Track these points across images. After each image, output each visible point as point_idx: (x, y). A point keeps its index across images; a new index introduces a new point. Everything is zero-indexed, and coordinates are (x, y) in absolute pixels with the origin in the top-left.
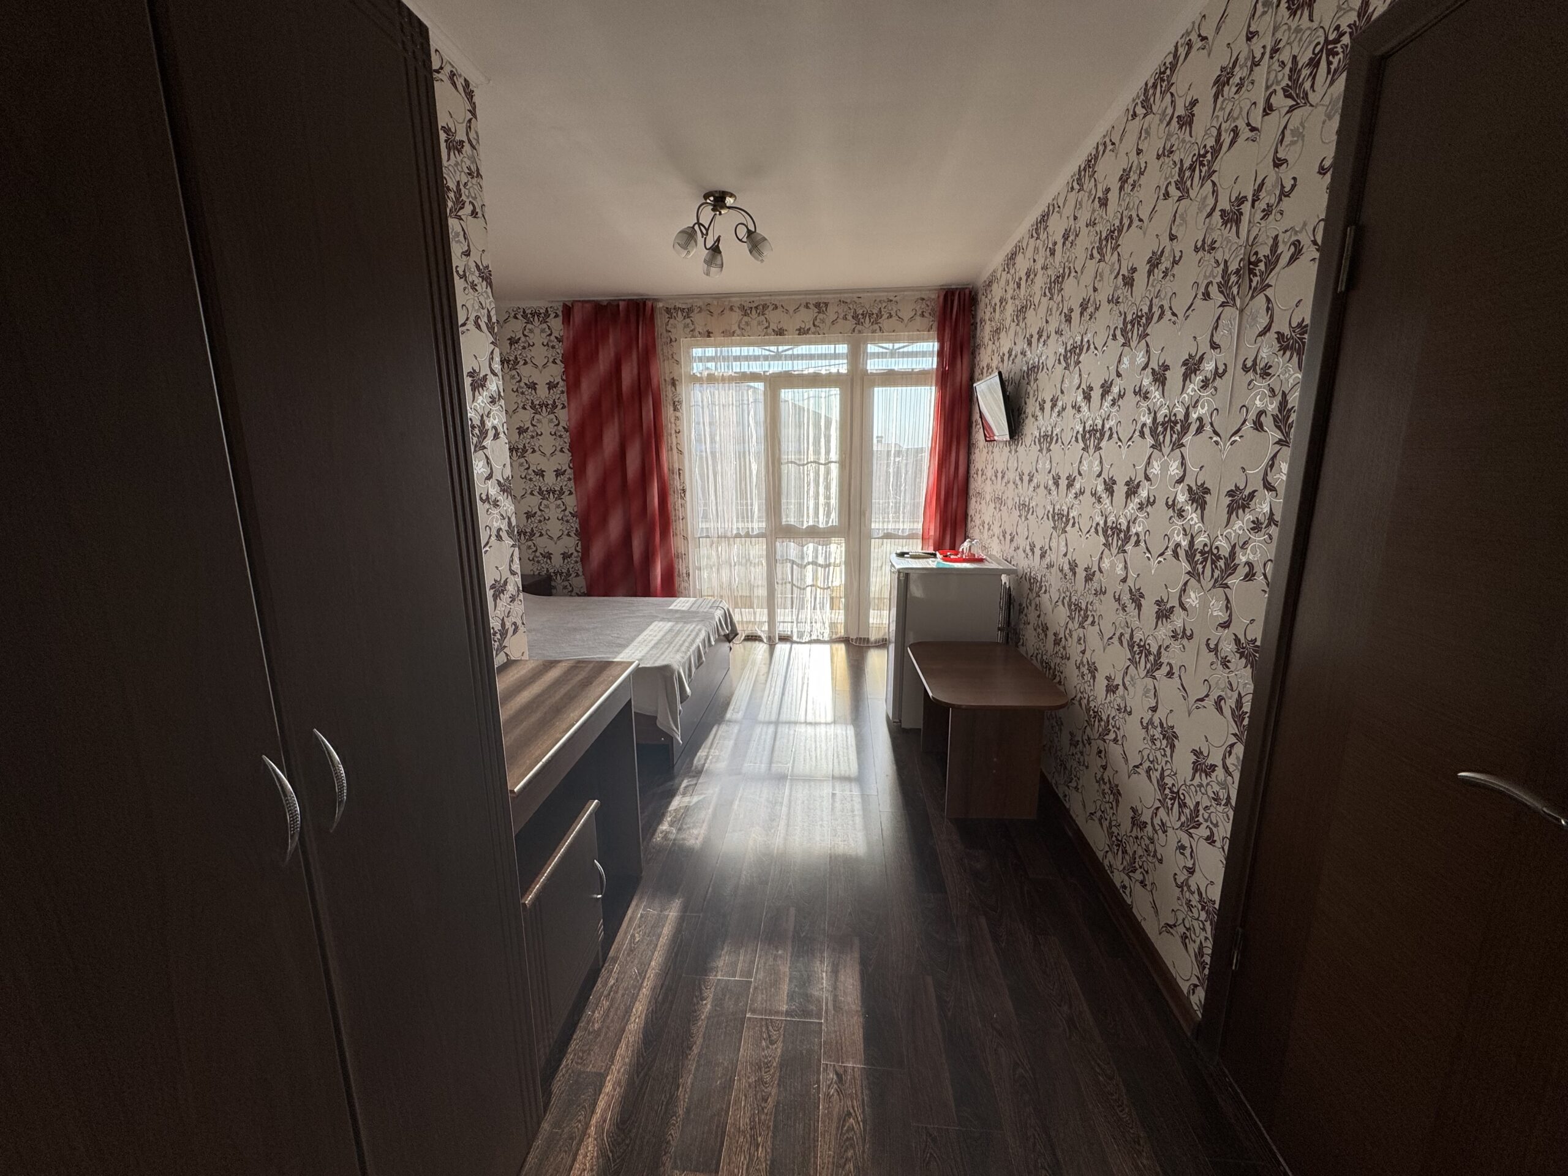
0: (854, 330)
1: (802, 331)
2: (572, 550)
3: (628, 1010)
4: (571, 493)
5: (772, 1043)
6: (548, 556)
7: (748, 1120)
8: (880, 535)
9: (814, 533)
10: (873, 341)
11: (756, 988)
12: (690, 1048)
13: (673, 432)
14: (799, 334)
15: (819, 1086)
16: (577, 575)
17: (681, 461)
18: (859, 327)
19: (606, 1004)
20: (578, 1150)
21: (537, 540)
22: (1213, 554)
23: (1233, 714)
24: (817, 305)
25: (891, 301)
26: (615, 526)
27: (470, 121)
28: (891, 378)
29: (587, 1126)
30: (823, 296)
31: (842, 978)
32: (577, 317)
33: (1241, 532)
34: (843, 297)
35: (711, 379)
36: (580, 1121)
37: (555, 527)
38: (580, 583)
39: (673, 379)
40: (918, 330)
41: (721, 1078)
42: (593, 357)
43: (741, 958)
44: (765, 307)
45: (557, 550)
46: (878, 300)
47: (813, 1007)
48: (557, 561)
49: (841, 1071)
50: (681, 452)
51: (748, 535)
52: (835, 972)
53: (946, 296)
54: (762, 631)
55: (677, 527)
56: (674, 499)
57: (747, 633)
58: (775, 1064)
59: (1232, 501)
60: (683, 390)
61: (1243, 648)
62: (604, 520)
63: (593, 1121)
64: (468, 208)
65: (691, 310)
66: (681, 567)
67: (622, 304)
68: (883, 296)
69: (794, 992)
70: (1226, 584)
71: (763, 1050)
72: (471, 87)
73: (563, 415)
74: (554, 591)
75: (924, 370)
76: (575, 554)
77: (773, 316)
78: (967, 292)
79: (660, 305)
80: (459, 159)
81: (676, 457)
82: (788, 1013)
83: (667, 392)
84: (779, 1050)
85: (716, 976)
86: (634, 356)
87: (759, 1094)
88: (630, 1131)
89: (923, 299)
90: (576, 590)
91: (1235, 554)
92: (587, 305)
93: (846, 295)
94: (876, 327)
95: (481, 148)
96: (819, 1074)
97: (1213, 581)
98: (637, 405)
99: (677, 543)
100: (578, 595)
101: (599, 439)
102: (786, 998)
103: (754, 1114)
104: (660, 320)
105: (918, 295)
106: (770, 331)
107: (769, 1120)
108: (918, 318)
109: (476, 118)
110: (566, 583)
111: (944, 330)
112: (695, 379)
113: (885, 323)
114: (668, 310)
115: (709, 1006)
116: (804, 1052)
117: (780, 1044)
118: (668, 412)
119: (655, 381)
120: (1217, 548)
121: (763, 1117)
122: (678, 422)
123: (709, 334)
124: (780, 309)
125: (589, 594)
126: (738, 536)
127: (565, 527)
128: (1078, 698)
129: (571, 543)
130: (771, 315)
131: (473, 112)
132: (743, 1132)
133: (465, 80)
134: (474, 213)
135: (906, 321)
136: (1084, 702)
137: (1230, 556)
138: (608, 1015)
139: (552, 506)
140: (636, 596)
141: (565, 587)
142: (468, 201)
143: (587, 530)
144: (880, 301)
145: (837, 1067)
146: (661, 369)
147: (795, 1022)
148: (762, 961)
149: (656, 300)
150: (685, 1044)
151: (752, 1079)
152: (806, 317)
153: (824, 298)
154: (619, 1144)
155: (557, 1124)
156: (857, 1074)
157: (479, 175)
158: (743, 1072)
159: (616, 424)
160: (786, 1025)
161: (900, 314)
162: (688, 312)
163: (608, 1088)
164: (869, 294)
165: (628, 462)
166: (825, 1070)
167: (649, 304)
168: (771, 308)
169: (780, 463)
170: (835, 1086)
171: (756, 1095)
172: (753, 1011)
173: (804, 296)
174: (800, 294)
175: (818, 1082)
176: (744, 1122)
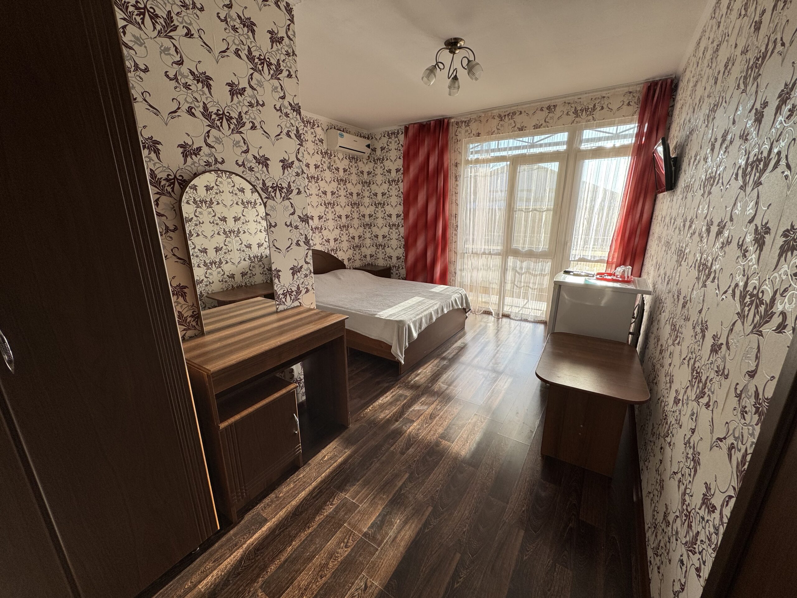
0: (573, 122)
1: (536, 127)
2: (401, 256)
3: (299, 493)
4: (402, 227)
5: (346, 547)
6: (390, 257)
7: (306, 583)
8: (576, 259)
9: (531, 255)
10: (587, 127)
11: (359, 512)
12: (309, 528)
13: (453, 193)
14: (534, 129)
15: (351, 587)
16: (403, 268)
17: (457, 210)
18: (577, 119)
19: (292, 486)
20: (234, 552)
21: (387, 250)
22: (758, 298)
23: (737, 467)
24: (549, 108)
25: (604, 97)
26: (420, 244)
27: (289, 25)
28: (598, 153)
29: (246, 542)
30: (553, 101)
31: (407, 527)
32: (410, 133)
33: (784, 277)
34: (567, 100)
35: (477, 161)
36: (244, 538)
37: (394, 243)
38: (403, 272)
39: (457, 163)
40: (624, 116)
41: (310, 552)
42: (416, 154)
43: (363, 492)
44: (514, 113)
45: (394, 254)
46: (594, 98)
47: (379, 537)
48: (394, 260)
49: (369, 584)
50: (457, 204)
51: (490, 254)
52: (405, 522)
53: (649, 88)
54: (492, 309)
55: (451, 246)
56: (450, 231)
57: (484, 309)
58: (339, 560)
59: (785, 241)
60: (462, 168)
61: (760, 404)
62: (415, 241)
63: (248, 542)
64: (285, 73)
65: (469, 121)
66: (451, 268)
67: (432, 122)
68: (598, 94)
69: (376, 523)
70: (761, 332)
71: (339, 548)
72: (291, 6)
73: (401, 185)
74: (392, 275)
75: (624, 145)
76: (402, 257)
77: (518, 119)
78: (669, 81)
79: (452, 120)
80: (279, 47)
81: (454, 206)
82: (365, 534)
83: (452, 171)
84: (347, 553)
85: (345, 495)
86: (437, 152)
87: (321, 572)
88: (258, 556)
89: (630, 92)
90: (401, 276)
91: (774, 300)
92: (416, 125)
93: (570, 98)
94: (591, 117)
95: (297, 40)
96: (356, 579)
97: (753, 325)
98: (436, 179)
99: (450, 255)
100: (403, 279)
101: (416, 198)
102: (370, 524)
103: (311, 582)
104: (452, 130)
105: (626, 89)
106: (516, 128)
107: (315, 591)
108: (625, 107)
109: (294, 23)
110: (397, 272)
111: (644, 115)
112: (468, 162)
113: (597, 114)
114: (457, 123)
115: (332, 510)
116: (358, 561)
117: (349, 549)
118: (451, 182)
119: (445, 165)
120: (763, 292)
121: (314, 586)
122: (457, 188)
123: (479, 135)
124: (523, 114)
125: (405, 279)
126: (484, 253)
127: (398, 244)
128: (661, 400)
129: (401, 252)
130: (517, 118)
131: (292, 20)
132: (300, 588)
133: (287, 3)
134: (289, 76)
135: (614, 111)
136: (663, 404)
137: (770, 302)
138: (288, 492)
139: (394, 233)
140: (426, 282)
141: (397, 274)
142: (285, 69)
143: (407, 247)
144: (595, 99)
145: (368, 580)
146: (450, 158)
147: (365, 541)
148: (372, 498)
149: (450, 118)
150: (308, 525)
151: (323, 562)
152: (541, 116)
153: (552, 103)
154: (249, 560)
155: (235, 535)
156: (376, 592)
157: (294, 54)
158: (322, 555)
159: (425, 189)
160: (360, 540)
161: (610, 106)
162: (467, 123)
163: (265, 528)
164: (587, 95)
165: (429, 211)
166: (361, 579)
167: (446, 121)
168: (518, 113)
169: (513, 211)
170: (360, 591)
171: (319, 572)
172: (349, 524)
173: (540, 103)
174: (537, 102)
175: (353, 584)
176: (304, 583)
